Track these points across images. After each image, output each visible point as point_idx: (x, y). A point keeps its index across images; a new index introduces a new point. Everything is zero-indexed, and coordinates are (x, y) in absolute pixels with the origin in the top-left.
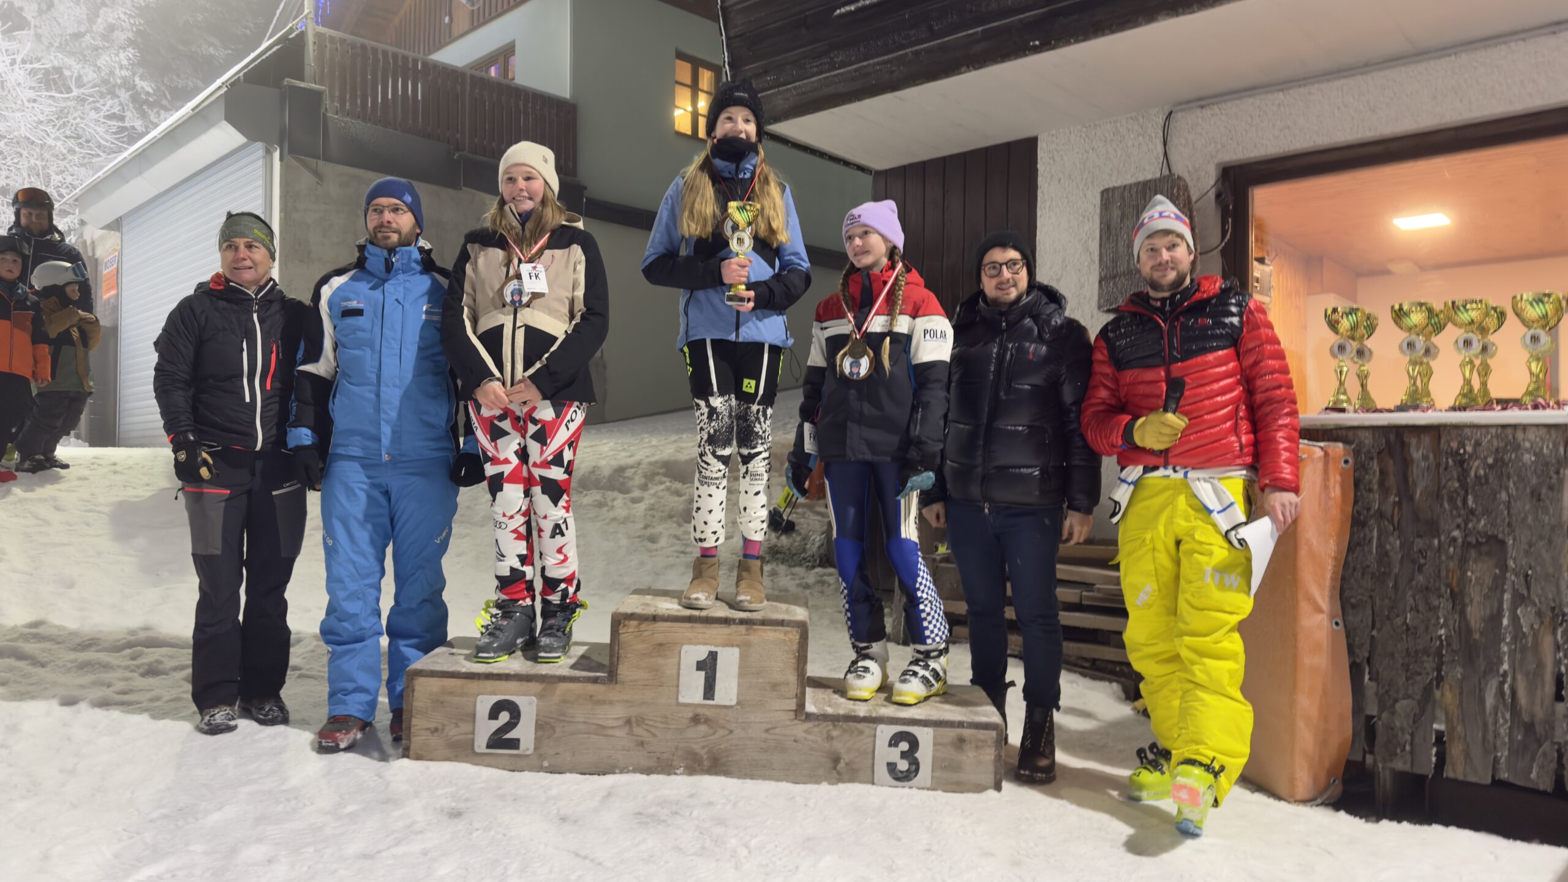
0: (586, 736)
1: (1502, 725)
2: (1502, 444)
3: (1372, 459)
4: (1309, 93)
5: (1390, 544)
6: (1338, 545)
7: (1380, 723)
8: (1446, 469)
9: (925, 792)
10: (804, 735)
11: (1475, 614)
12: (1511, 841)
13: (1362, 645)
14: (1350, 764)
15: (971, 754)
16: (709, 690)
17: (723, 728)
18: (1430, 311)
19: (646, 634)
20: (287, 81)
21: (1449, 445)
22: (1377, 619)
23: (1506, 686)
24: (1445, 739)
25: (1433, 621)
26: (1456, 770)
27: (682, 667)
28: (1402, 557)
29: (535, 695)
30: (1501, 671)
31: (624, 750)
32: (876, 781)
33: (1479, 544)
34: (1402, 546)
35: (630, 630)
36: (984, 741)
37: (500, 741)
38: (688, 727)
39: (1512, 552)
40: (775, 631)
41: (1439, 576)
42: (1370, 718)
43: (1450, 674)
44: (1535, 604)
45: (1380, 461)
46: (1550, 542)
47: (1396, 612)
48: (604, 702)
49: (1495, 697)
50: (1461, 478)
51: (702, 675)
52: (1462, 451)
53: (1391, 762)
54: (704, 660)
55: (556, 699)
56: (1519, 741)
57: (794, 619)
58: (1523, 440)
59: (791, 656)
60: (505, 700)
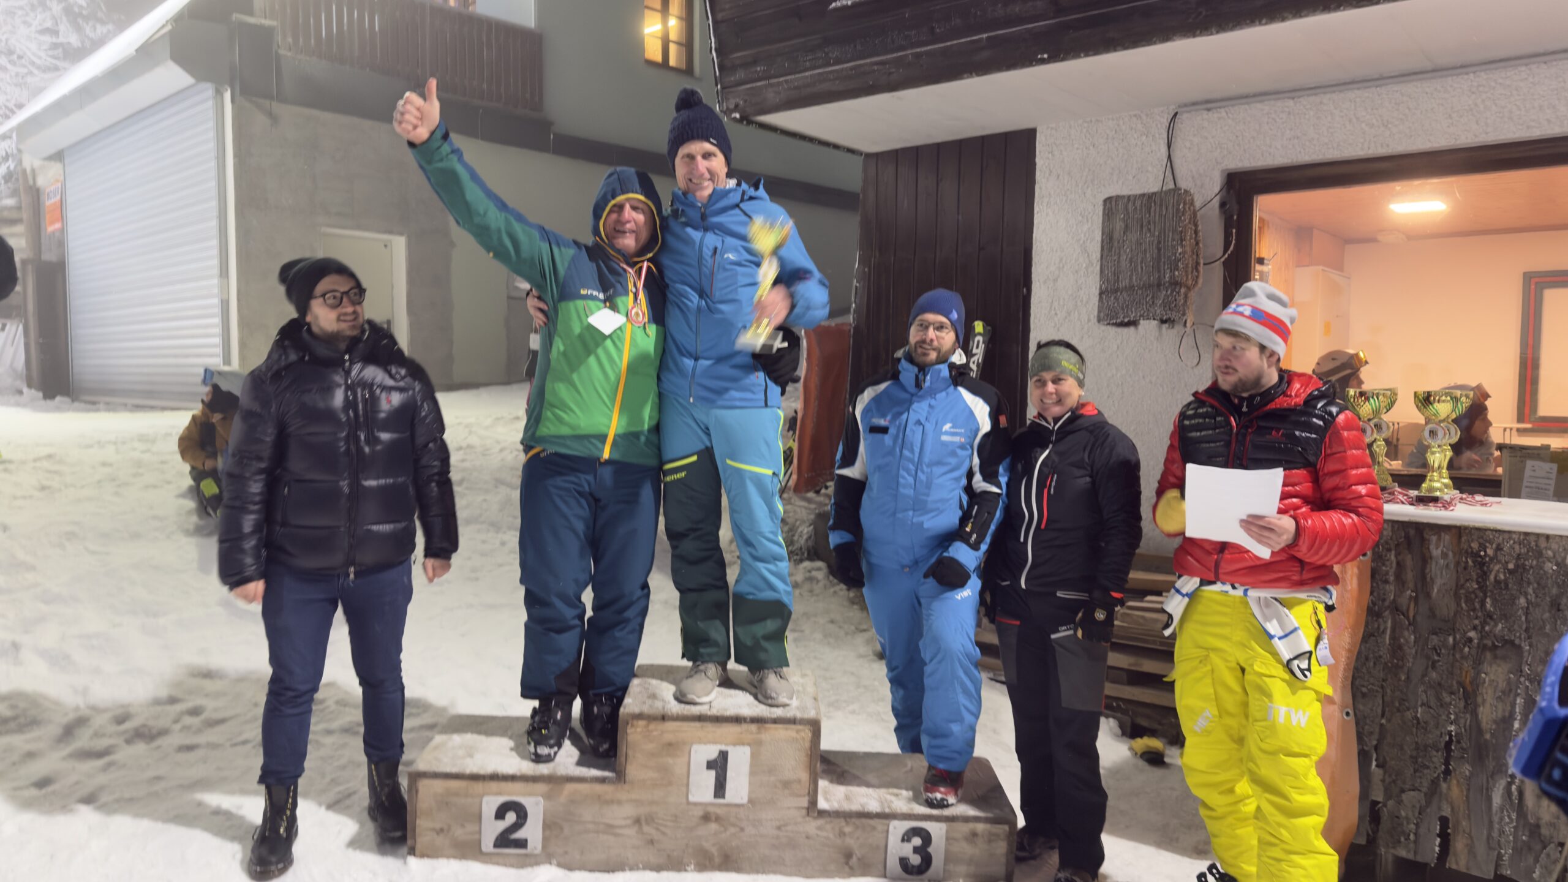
0: (595, 834)
1: (1508, 823)
2: (1524, 550)
3: (1389, 550)
4: (1321, 103)
5: (1404, 637)
7: (1385, 809)
8: (1465, 568)
10: (817, 831)
11: (1488, 713)
13: (1372, 733)
15: (983, 847)
16: (720, 788)
17: (734, 825)
19: (655, 733)
20: (236, 16)
21: (1471, 547)
22: (1387, 710)
23: (1514, 787)
24: (1449, 831)
25: (1444, 717)
26: (1459, 862)
27: (692, 766)
28: (1416, 653)
29: (541, 796)
31: (633, 848)
32: (888, 874)
33: (1495, 647)
34: (1416, 641)
35: (639, 730)
36: (995, 835)
37: (507, 841)
38: (699, 825)
39: (1528, 657)
40: (787, 729)
41: (1451, 673)
42: (1376, 803)
43: (1458, 770)
45: (1398, 554)
47: (1407, 704)
48: (611, 802)
49: (1503, 796)
50: (1480, 580)
51: (712, 774)
52: (1482, 553)
53: (1394, 848)
54: (715, 761)
55: (563, 799)
56: (1524, 841)
57: (806, 716)
58: (1546, 548)
59: (804, 754)
60: (511, 801)
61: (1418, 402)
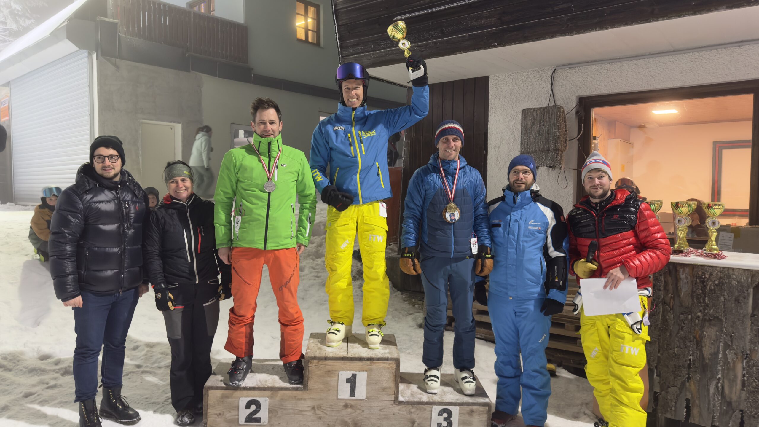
0: (293, 415)
1: (717, 401)
2: (722, 275)
3: (661, 275)
4: (622, 65)
5: (668, 316)
7: (661, 396)
8: (696, 284)
10: (398, 411)
11: (707, 350)
13: (654, 360)
15: (476, 418)
16: (353, 392)
17: (359, 409)
19: (321, 366)
20: (99, 18)
21: (698, 274)
22: (661, 350)
23: (719, 384)
24: (690, 405)
25: (687, 352)
26: (695, 419)
27: (339, 382)
28: (674, 322)
29: (268, 397)
30: (718, 378)
31: (312, 421)
33: (710, 320)
34: (674, 317)
35: (314, 365)
36: (482, 412)
37: (252, 419)
38: (342, 410)
39: (725, 325)
40: (384, 363)
41: (690, 332)
42: (656, 393)
43: (694, 377)
44: (734, 350)
45: (665, 277)
46: (743, 322)
47: (670, 347)
48: (302, 399)
49: (714, 389)
50: (703, 289)
51: (349, 385)
52: (703, 277)
53: (665, 413)
54: (350, 379)
55: (278, 398)
56: (724, 409)
57: (393, 357)
58: (733, 274)
59: (392, 375)
60: (253, 400)
61: (673, 207)
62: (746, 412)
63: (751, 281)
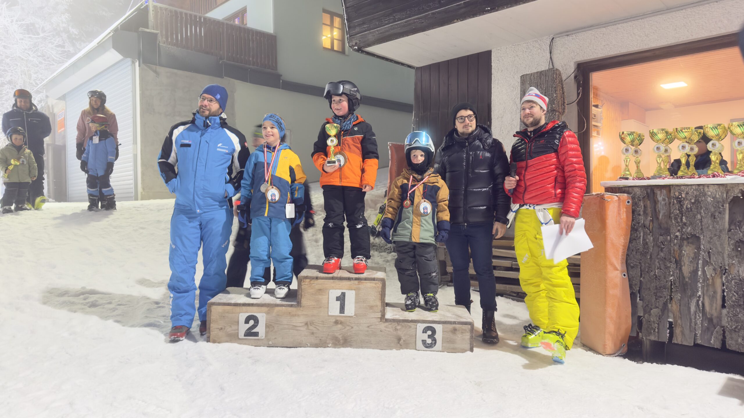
0: (288, 330)
1: (698, 319)
2: (698, 193)
3: (640, 200)
5: (648, 239)
6: (624, 239)
7: (644, 319)
8: (673, 205)
9: (439, 352)
10: (385, 328)
11: (686, 270)
12: (701, 371)
13: (636, 284)
14: (631, 338)
15: (460, 336)
16: (342, 309)
17: (349, 326)
18: (667, 132)
19: (313, 285)
20: (141, 29)
21: (675, 194)
22: (643, 273)
23: (700, 302)
24: (673, 325)
25: (668, 273)
26: (678, 339)
27: (330, 299)
28: (654, 245)
29: (265, 313)
30: (698, 295)
31: (305, 336)
32: (417, 348)
33: (688, 238)
34: (654, 240)
35: (306, 283)
36: (465, 330)
37: (250, 333)
38: (333, 326)
39: (703, 242)
40: (371, 283)
41: (670, 253)
42: (639, 317)
43: (675, 297)
44: (713, 265)
45: (644, 202)
46: (720, 237)
47: (651, 269)
48: (295, 315)
49: (695, 307)
50: (680, 209)
51: (339, 303)
52: (680, 197)
53: (649, 336)
54: (340, 296)
55: (274, 314)
56: (706, 326)
57: (379, 277)
58: (708, 191)
59: (378, 294)
60: (251, 315)
62: (727, 327)
63: (726, 196)
